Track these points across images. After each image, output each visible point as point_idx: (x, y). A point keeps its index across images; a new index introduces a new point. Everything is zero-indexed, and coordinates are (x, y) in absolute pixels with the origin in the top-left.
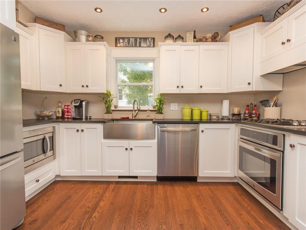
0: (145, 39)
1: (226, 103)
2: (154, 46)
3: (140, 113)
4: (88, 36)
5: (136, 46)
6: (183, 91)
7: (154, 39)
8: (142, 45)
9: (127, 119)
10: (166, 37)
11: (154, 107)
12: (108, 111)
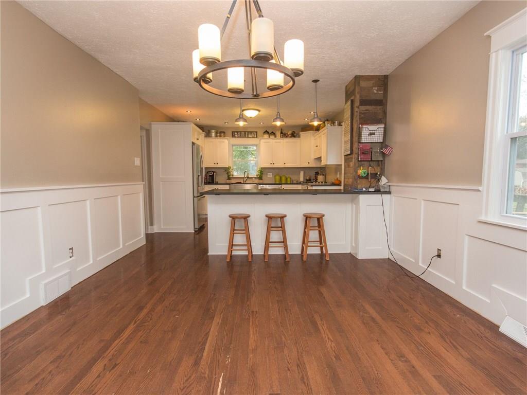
0: (251, 132)
1: (302, 173)
2: (257, 137)
3: (248, 179)
4: (216, 133)
5: (245, 137)
6: (274, 166)
7: (257, 132)
8: (250, 136)
9: (240, 183)
10: (264, 133)
11: (257, 176)
12: (229, 178)
